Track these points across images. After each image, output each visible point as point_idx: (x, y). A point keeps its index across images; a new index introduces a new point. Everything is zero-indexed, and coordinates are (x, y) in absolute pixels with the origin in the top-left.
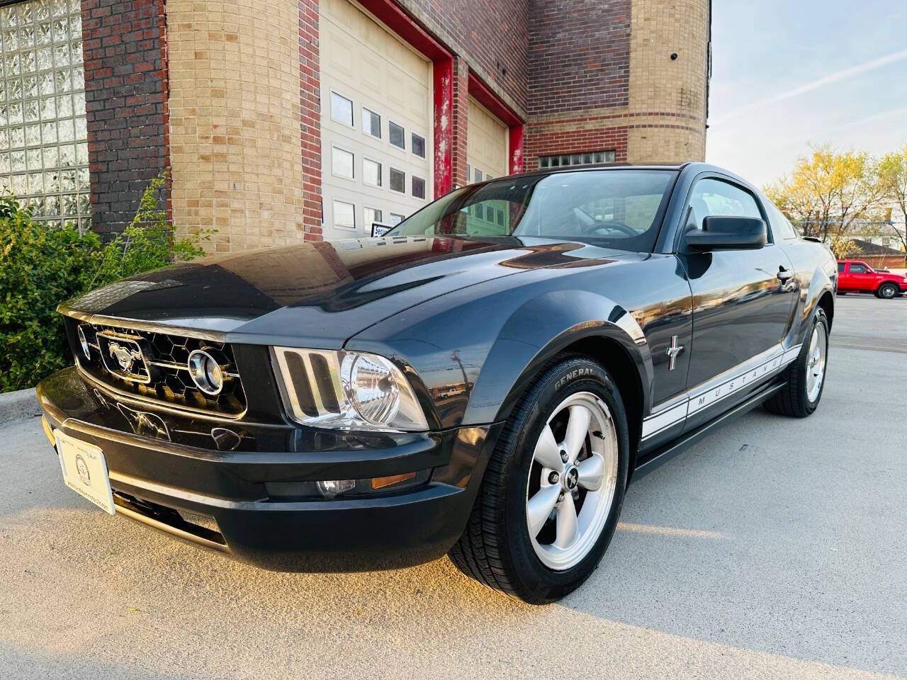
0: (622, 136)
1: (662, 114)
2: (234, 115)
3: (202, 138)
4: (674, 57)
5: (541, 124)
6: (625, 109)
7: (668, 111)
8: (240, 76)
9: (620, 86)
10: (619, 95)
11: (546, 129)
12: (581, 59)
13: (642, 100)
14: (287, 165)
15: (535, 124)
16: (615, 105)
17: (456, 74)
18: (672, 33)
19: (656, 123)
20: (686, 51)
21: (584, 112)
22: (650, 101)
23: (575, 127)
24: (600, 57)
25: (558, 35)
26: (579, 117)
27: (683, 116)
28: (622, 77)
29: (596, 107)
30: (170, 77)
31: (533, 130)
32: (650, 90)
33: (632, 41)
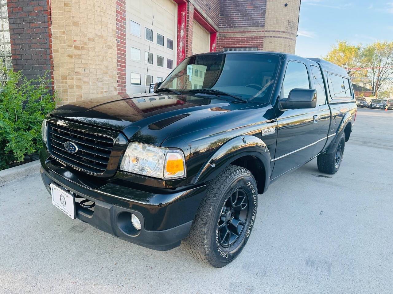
0: (261, 40)
1: (279, 32)
2: (84, 35)
3: (69, 46)
4: (286, 5)
5: (225, 33)
6: (263, 28)
7: (282, 30)
8: (87, 16)
9: (261, 17)
10: (261, 22)
11: (227, 35)
12: (244, 4)
13: (271, 25)
14: (110, 60)
15: (222, 33)
16: (258, 26)
17: (188, 10)
19: (276, 36)
20: (292, 3)
21: (245, 28)
22: (274, 25)
23: (240, 35)
24: (253, 3)
26: (242, 31)
27: (289, 33)
28: (262, 13)
29: (250, 26)
30: (52, 15)
31: (221, 35)
32: (274, 20)
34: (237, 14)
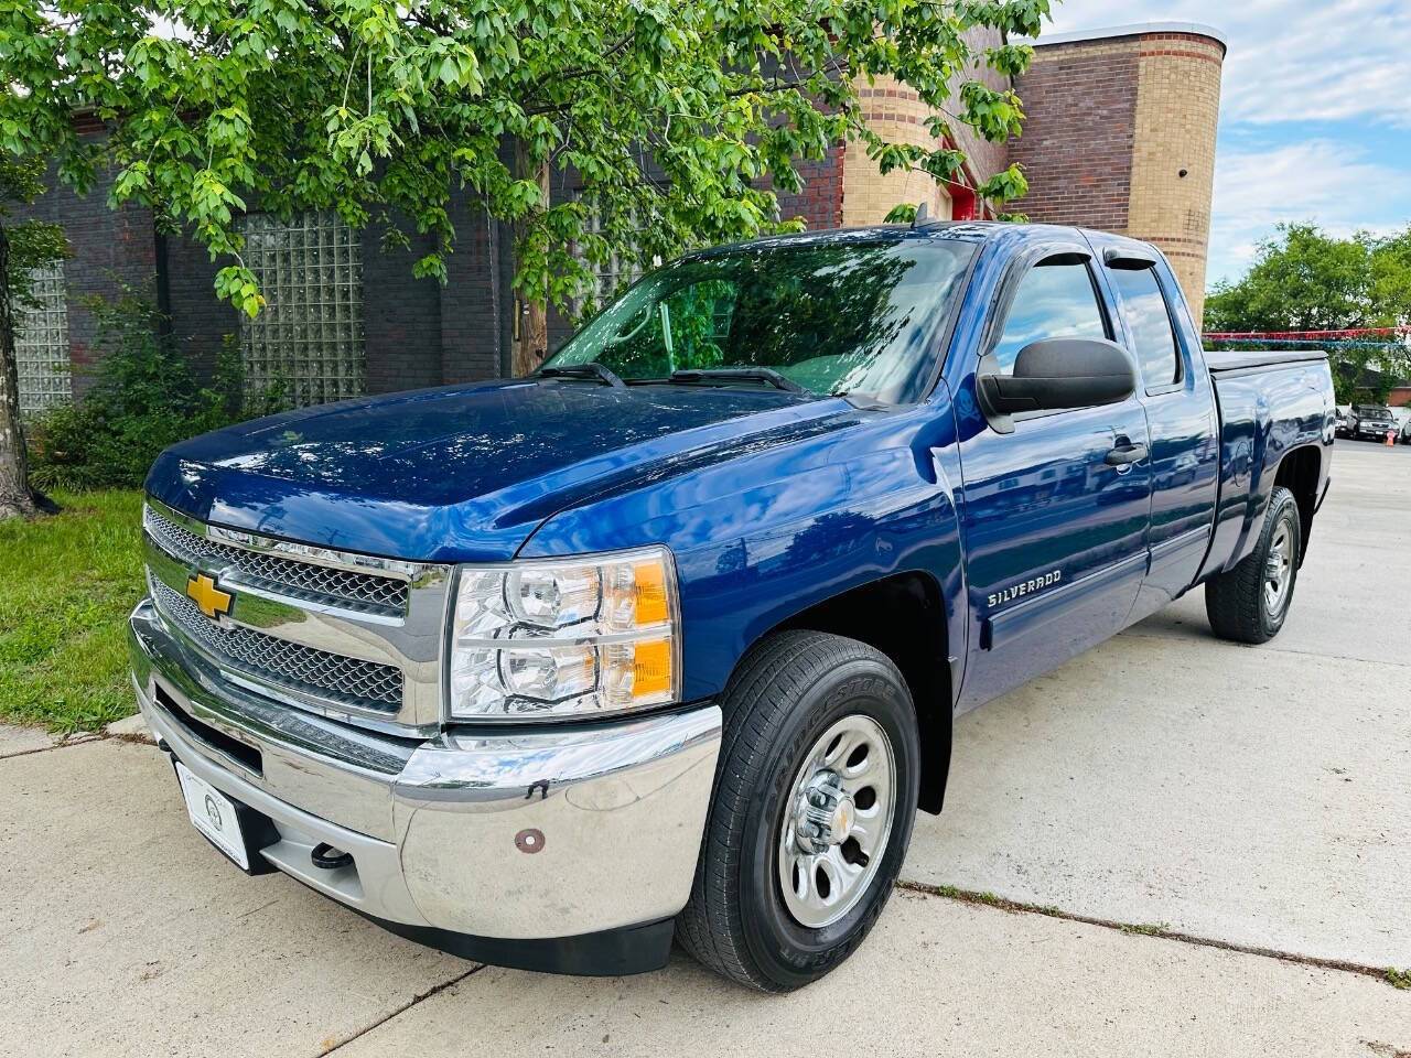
1: (1167, 239)
4: (1182, 174)
6: (1124, 232)
7: (1174, 235)
9: (1118, 205)
10: (1117, 216)
12: (1072, 172)
13: (1144, 223)
16: (1111, 227)
18: (1182, 146)
20: (1196, 166)
22: (1153, 224)
24: (1095, 170)
25: (1045, 143)
27: (1190, 241)
28: (1122, 195)
32: (1154, 211)
33: (1135, 155)
34: (1053, 199)
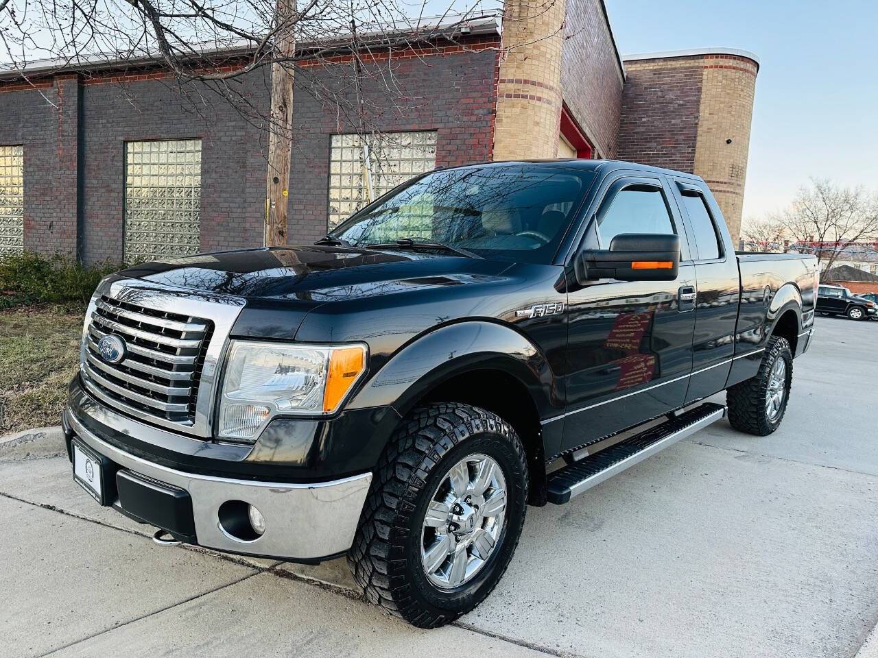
1: (717, 182)
4: (729, 142)
7: (722, 180)
9: (688, 160)
10: (687, 167)
12: (659, 138)
13: (704, 171)
18: (729, 124)
19: (713, 188)
20: (737, 137)
22: (709, 173)
24: (674, 138)
27: (732, 184)
28: (690, 153)
32: (710, 164)
33: (699, 129)
34: (647, 154)
